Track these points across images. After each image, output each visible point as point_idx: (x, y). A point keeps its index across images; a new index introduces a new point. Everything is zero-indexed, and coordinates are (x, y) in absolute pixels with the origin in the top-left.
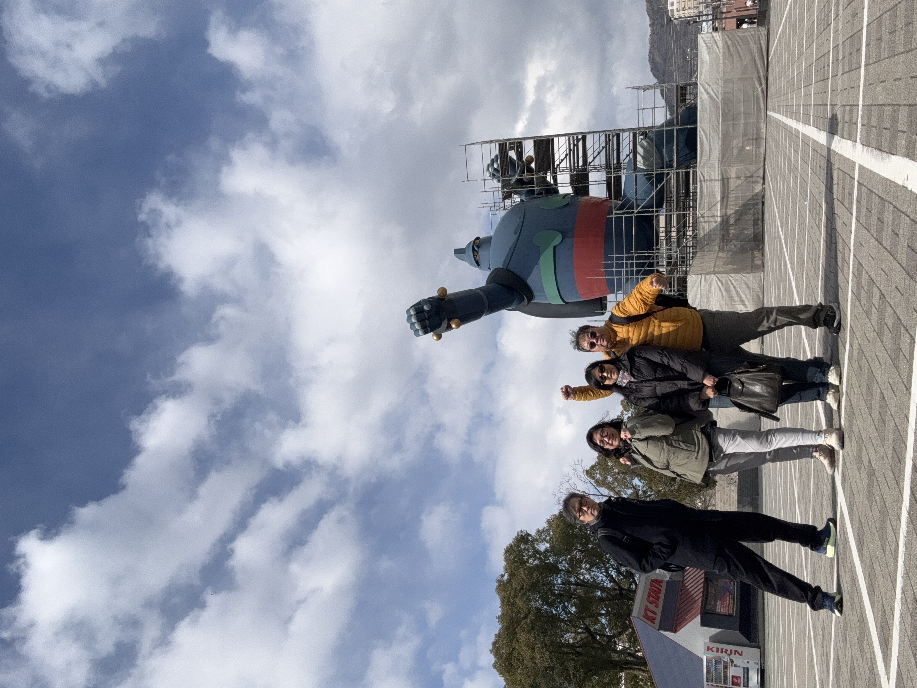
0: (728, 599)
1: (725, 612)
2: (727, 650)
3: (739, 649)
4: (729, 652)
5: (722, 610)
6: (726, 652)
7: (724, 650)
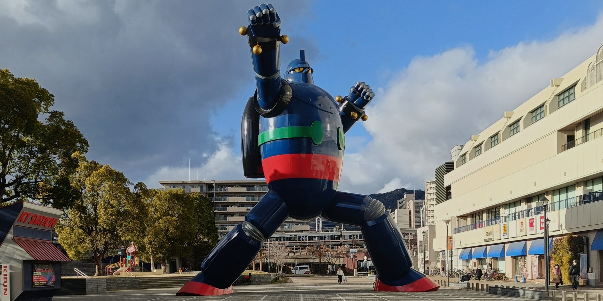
0: (44, 280)
1: (35, 279)
2: (6, 282)
3: (8, 292)
4: (5, 284)
5: (35, 277)
6: (5, 282)
7: (6, 280)
